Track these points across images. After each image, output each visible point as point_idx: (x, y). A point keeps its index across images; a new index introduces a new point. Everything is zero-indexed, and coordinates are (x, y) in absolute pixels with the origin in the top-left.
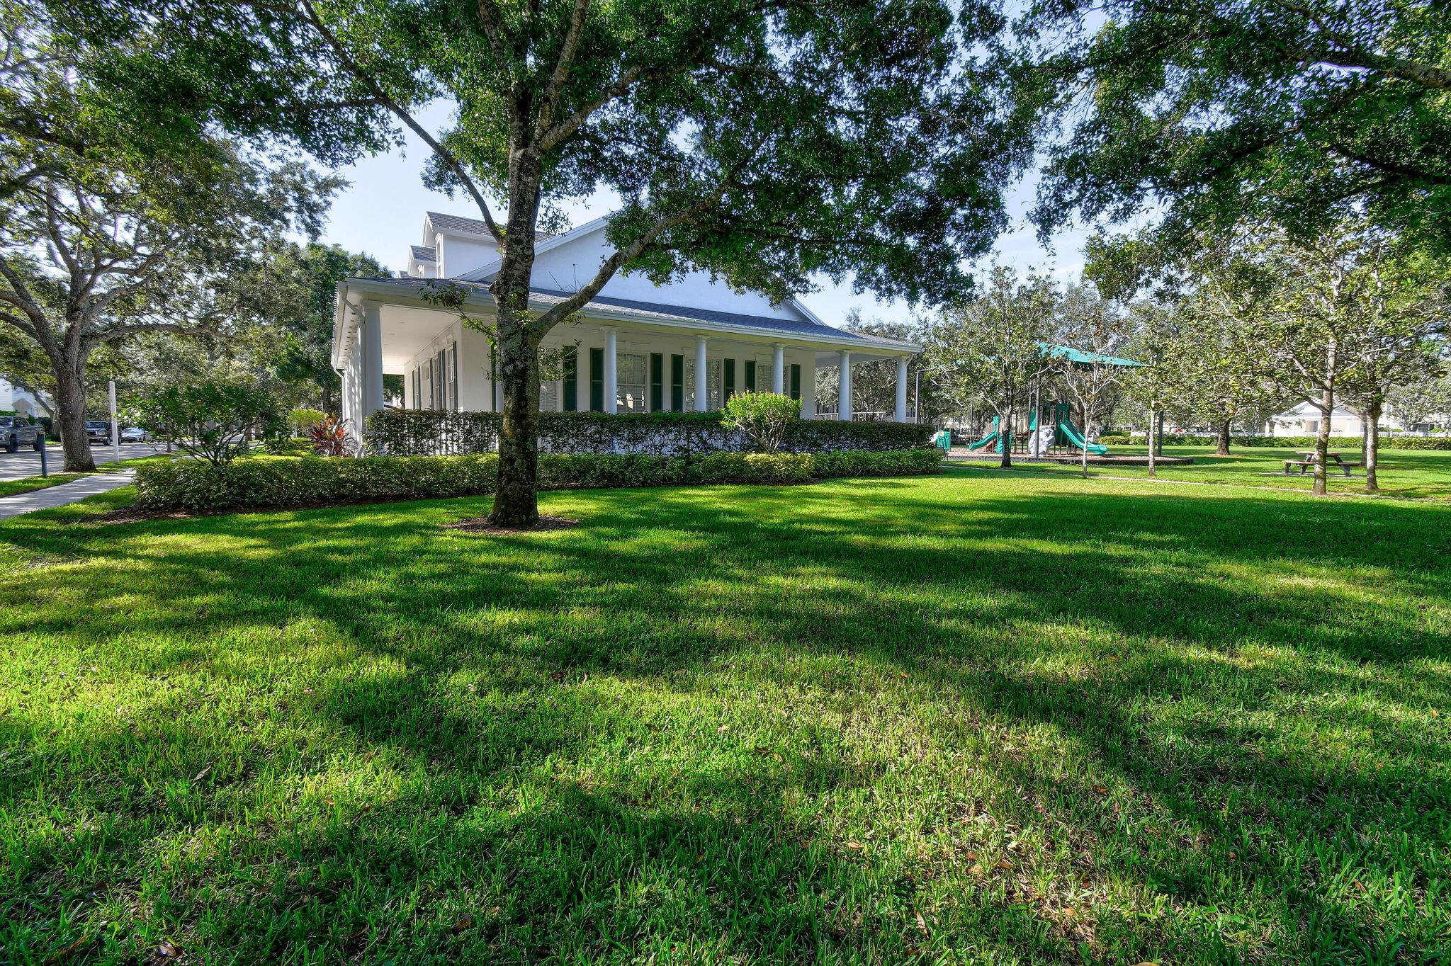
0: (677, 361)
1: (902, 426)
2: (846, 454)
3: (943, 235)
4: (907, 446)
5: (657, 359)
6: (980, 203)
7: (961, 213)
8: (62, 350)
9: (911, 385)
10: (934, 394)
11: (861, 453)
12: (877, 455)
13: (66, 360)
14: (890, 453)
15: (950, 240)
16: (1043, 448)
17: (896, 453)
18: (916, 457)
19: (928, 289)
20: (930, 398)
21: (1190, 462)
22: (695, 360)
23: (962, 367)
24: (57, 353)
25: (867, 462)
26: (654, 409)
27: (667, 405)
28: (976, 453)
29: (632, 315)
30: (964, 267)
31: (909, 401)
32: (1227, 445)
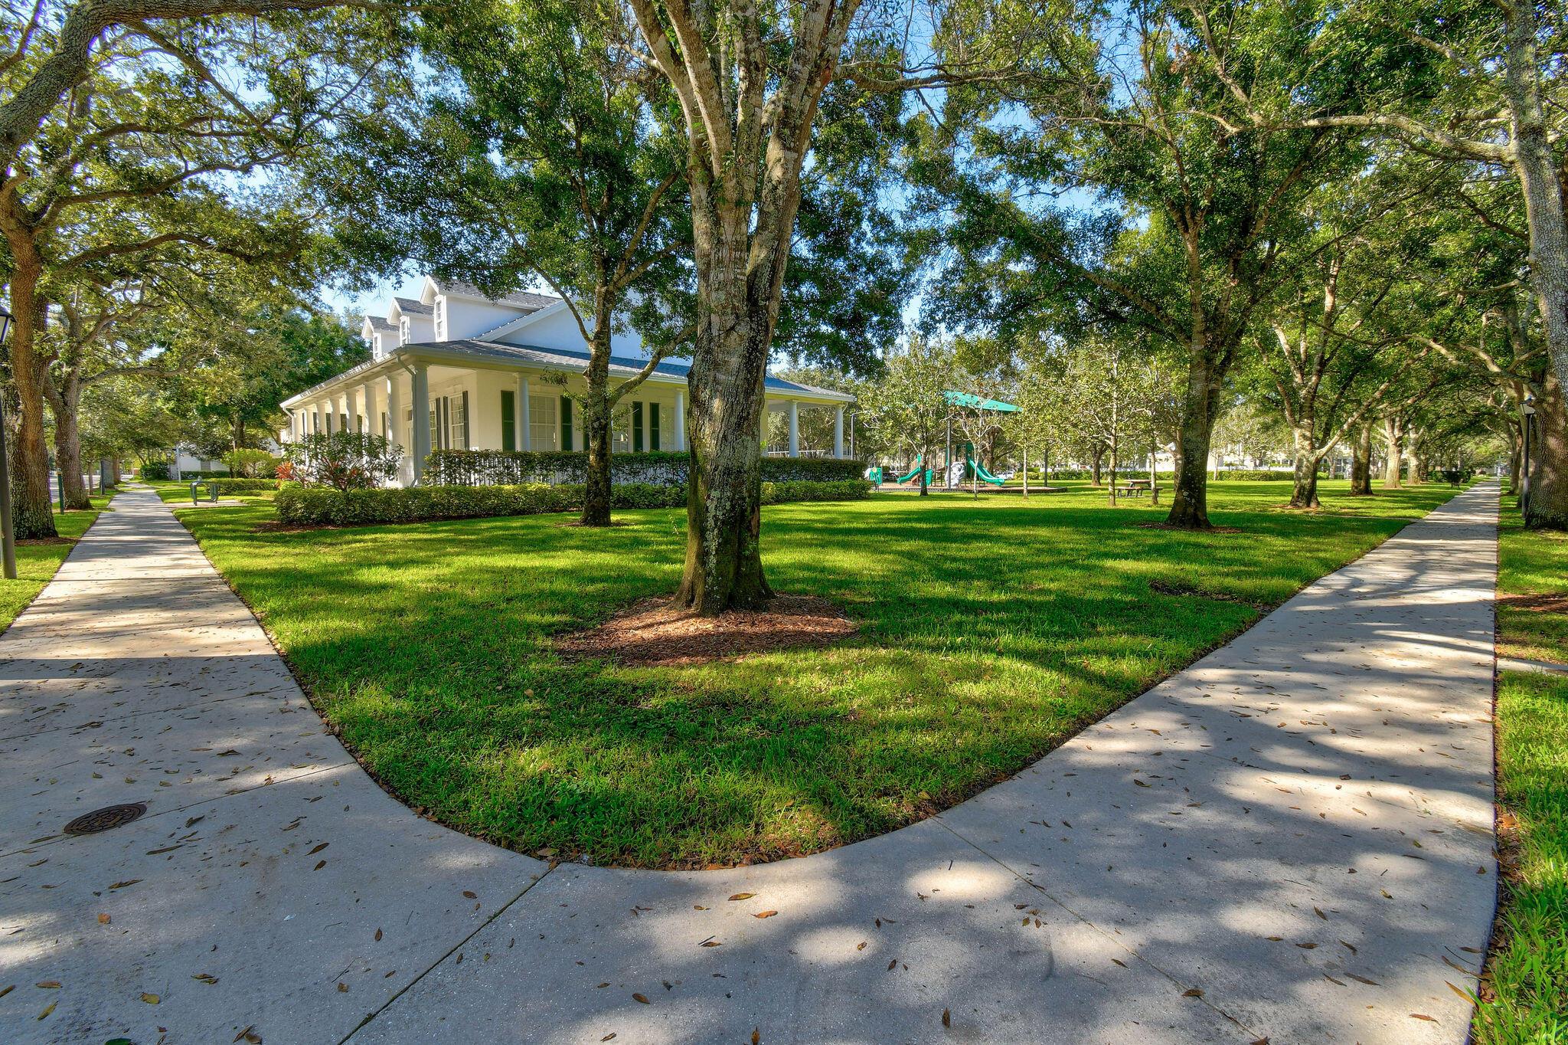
0: (655, 408)
1: (841, 462)
2: (798, 484)
3: (863, 332)
4: (844, 479)
5: (638, 406)
6: (888, 313)
7: (875, 319)
8: (61, 394)
9: (847, 425)
10: (868, 434)
11: (810, 483)
12: (821, 485)
13: (66, 404)
14: (831, 483)
15: (869, 336)
16: (955, 481)
17: (836, 483)
18: (852, 486)
19: (856, 367)
20: (864, 438)
21: (1065, 490)
22: (674, 410)
23: (887, 413)
24: (58, 397)
25: (813, 490)
26: (636, 450)
27: (647, 448)
28: (904, 486)
29: (625, 372)
30: (879, 353)
31: (846, 440)
32: (1099, 478)
